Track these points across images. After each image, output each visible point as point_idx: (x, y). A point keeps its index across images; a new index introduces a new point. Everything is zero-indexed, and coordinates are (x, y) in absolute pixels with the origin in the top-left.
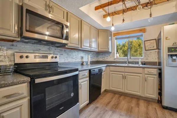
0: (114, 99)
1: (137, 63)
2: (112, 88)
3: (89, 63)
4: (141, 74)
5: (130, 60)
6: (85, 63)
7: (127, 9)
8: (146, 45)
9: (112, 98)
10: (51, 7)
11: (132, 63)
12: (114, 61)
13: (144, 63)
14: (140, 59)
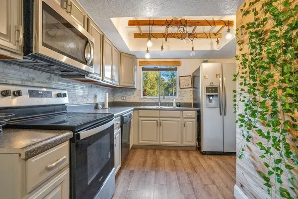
0: (149, 157)
1: (171, 104)
2: (141, 142)
3: (107, 106)
4: (179, 118)
5: (163, 101)
6: (100, 106)
7: (168, 34)
8: (181, 82)
9: (146, 156)
10: (69, 4)
11: (166, 104)
12: (140, 101)
13: (179, 105)
14: (174, 100)
